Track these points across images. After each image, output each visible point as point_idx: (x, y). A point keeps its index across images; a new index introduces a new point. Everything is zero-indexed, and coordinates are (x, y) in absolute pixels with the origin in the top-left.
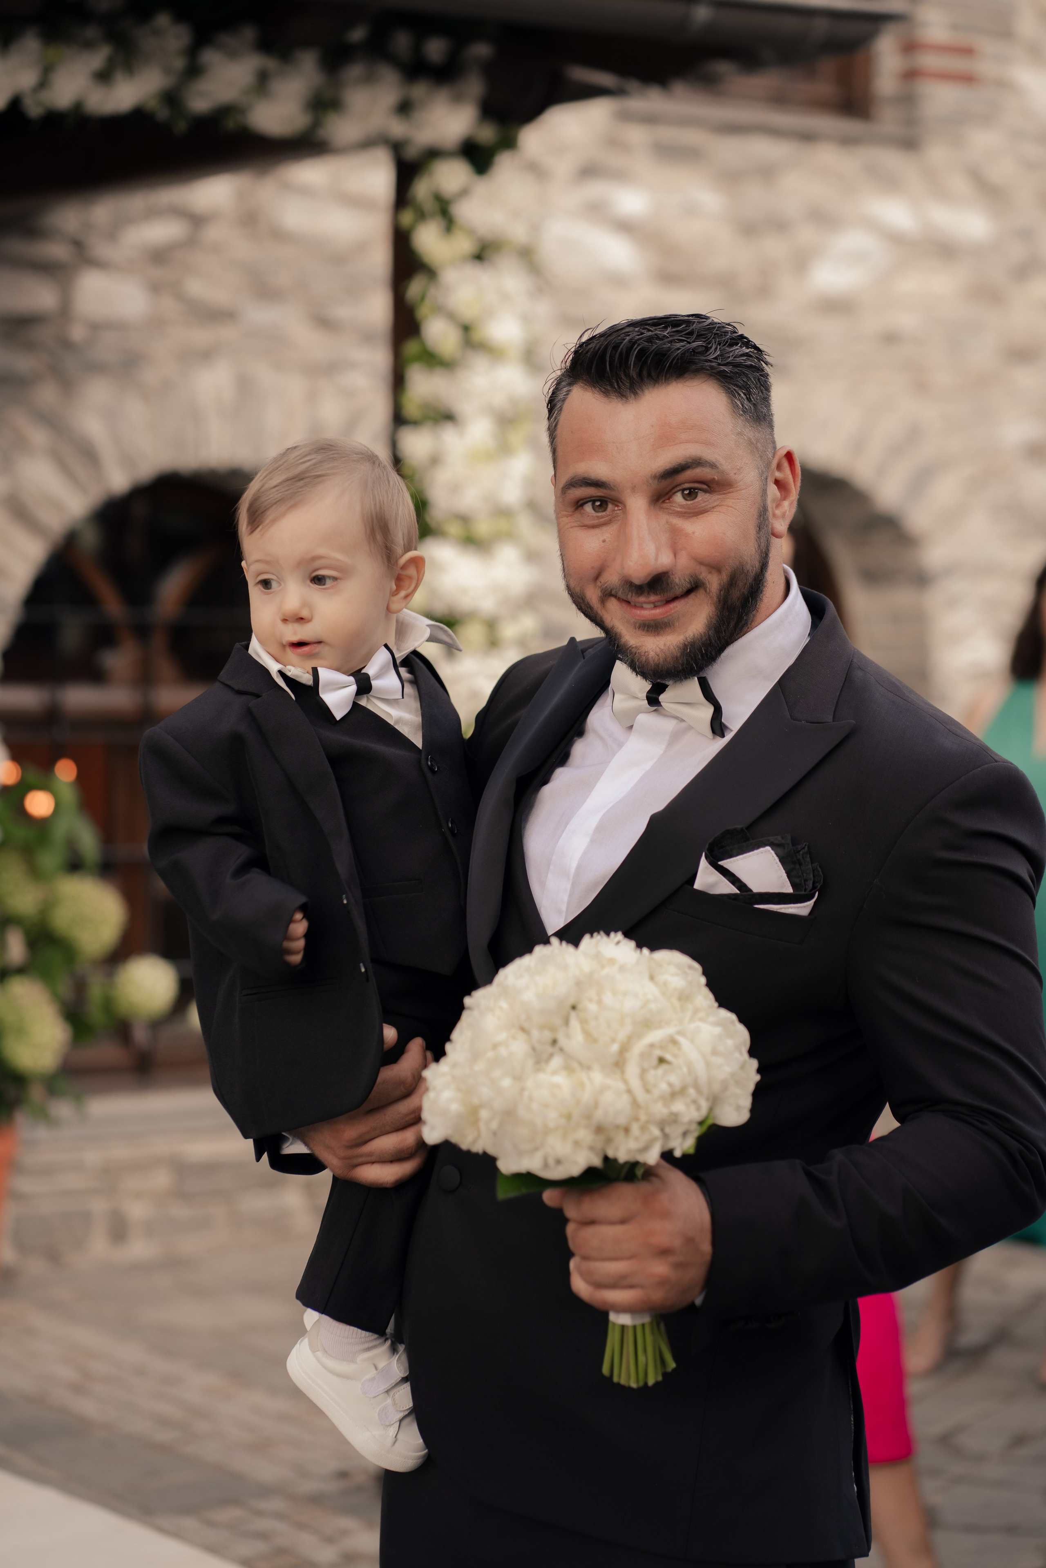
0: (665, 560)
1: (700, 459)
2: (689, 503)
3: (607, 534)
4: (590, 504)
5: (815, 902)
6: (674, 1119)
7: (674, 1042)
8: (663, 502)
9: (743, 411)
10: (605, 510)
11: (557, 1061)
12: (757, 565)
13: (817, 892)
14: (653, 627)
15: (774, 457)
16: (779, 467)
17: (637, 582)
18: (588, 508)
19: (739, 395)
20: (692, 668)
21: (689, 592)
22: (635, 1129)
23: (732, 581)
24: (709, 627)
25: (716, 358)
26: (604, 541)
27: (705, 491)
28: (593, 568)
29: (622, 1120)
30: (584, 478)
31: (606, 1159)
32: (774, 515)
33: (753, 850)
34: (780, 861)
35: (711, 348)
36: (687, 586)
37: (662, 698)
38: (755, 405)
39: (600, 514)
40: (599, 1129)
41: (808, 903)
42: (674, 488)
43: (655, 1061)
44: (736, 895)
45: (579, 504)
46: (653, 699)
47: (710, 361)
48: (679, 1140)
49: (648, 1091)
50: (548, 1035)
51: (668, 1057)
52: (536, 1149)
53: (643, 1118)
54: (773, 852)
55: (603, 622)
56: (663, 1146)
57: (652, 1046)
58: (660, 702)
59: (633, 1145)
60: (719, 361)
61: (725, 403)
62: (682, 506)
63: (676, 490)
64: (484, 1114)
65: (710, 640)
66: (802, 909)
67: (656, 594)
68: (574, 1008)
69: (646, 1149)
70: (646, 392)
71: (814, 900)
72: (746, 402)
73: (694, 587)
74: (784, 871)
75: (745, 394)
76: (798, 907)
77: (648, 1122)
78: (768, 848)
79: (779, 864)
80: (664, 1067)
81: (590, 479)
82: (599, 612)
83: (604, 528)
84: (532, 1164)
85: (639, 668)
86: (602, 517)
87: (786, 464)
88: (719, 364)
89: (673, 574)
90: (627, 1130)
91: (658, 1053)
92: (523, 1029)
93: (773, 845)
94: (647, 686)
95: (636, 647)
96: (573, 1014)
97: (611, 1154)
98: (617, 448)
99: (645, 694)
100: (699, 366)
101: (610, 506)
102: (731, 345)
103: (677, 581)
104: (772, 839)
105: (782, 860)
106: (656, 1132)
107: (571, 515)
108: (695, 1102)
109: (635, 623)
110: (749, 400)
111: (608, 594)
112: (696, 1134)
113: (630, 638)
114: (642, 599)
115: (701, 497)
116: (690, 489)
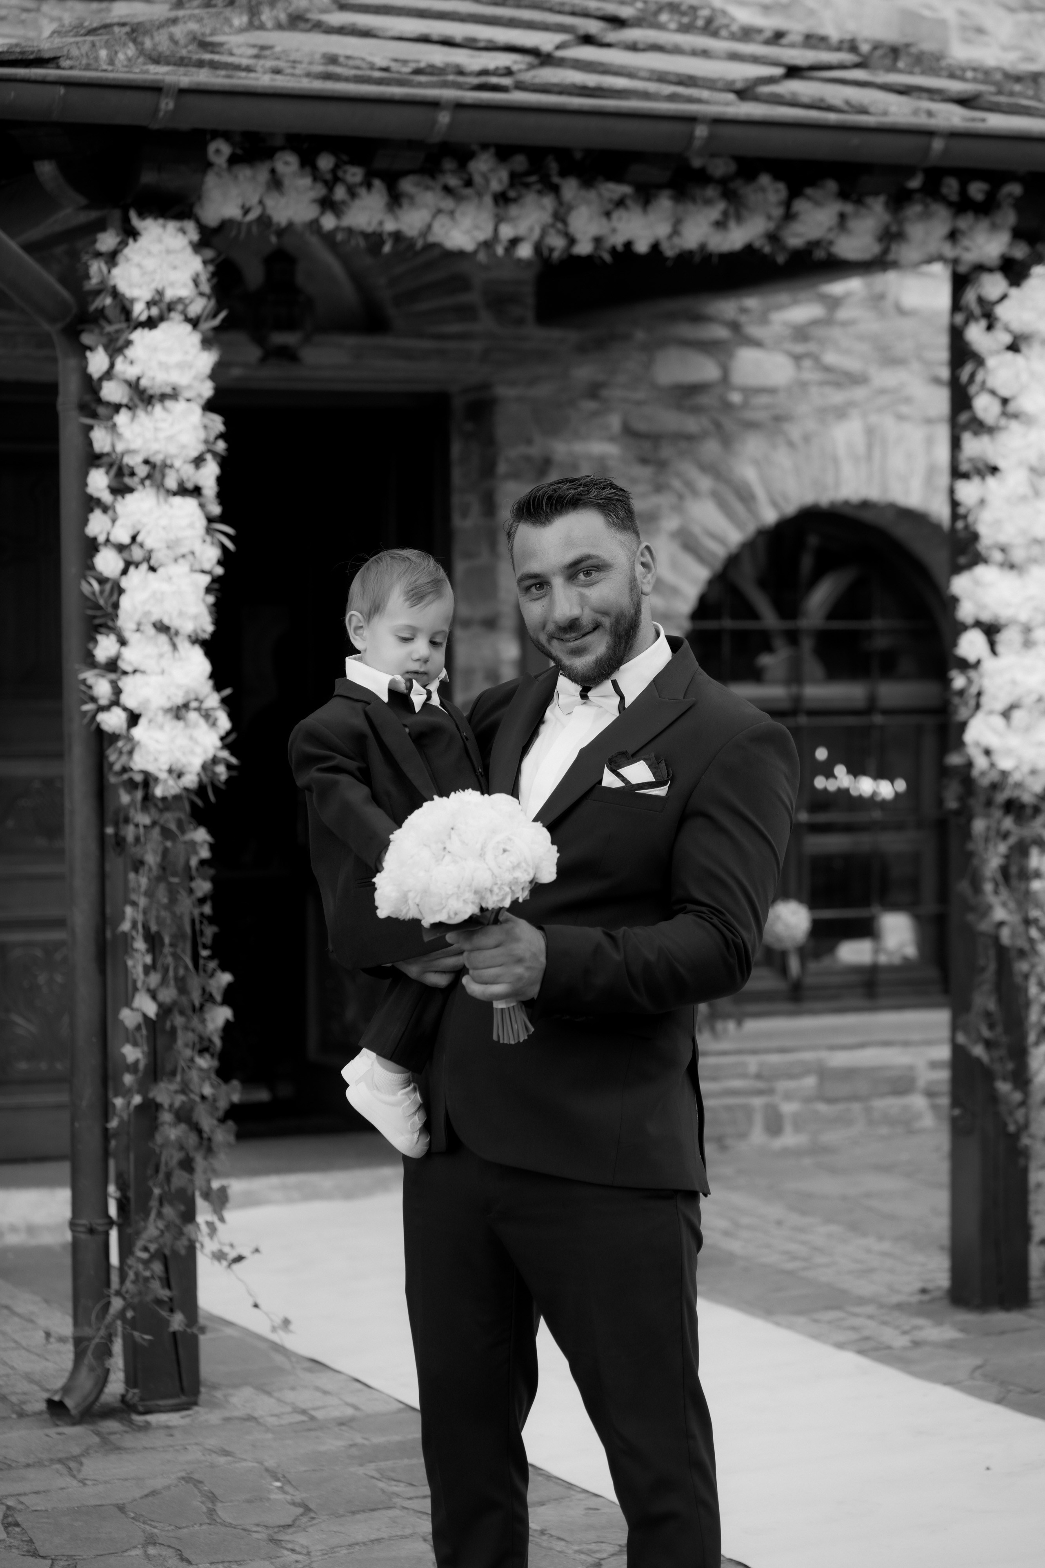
0: (576, 612)
1: (590, 555)
2: (587, 578)
3: (544, 602)
4: (534, 587)
5: (669, 787)
6: (516, 881)
7: (510, 839)
8: (573, 580)
9: (614, 524)
10: (543, 589)
11: (448, 858)
12: (632, 611)
13: (670, 782)
14: (577, 652)
15: (638, 549)
16: (642, 555)
17: (562, 625)
18: (533, 590)
19: (611, 516)
20: (603, 674)
21: (595, 629)
22: (496, 889)
23: (618, 621)
24: (608, 648)
25: (595, 496)
26: (543, 606)
27: (596, 571)
28: (539, 622)
29: (488, 884)
30: (528, 574)
31: (482, 909)
32: (642, 583)
33: (633, 763)
34: (649, 767)
35: (591, 491)
36: (591, 626)
37: (589, 694)
38: (622, 521)
39: (539, 592)
40: (476, 892)
41: (665, 787)
42: (578, 571)
43: (501, 851)
44: (624, 786)
45: (528, 589)
46: (584, 695)
47: (591, 498)
48: (521, 892)
49: (500, 867)
50: (441, 846)
51: (508, 848)
52: (444, 908)
53: (499, 882)
54: (645, 763)
55: (551, 654)
56: (511, 898)
57: (498, 843)
58: (588, 697)
59: (495, 898)
60: (596, 498)
61: (603, 521)
62: (584, 581)
63: (580, 571)
64: (411, 895)
65: (610, 655)
66: (661, 791)
67: (575, 632)
68: (452, 829)
69: (503, 900)
70: (556, 519)
71: (668, 785)
72: (615, 519)
73: (597, 627)
74: (651, 773)
75: (614, 515)
76: (659, 790)
77: (502, 884)
78: (642, 761)
79: (648, 769)
80: (507, 853)
81: (531, 574)
82: (548, 648)
83: (543, 599)
84: (442, 917)
85: (573, 677)
86: (541, 593)
87: (647, 553)
88: (596, 500)
89: (582, 620)
90: (491, 891)
91: (502, 846)
92: (425, 845)
93: (644, 760)
94: (579, 688)
95: (570, 666)
96: (453, 832)
97: (484, 906)
98: (543, 553)
99: (579, 693)
100: (584, 501)
101: (545, 586)
102: (604, 488)
103: (585, 623)
104: (643, 757)
105: (650, 766)
106: (507, 889)
107: (525, 596)
108: (525, 870)
109: (567, 651)
110: (617, 518)
111: (551, 637)
112: (529, 889)
113: (567, 661)
114: (568, 636)
115: (594, 575)
116: (587, 571)
